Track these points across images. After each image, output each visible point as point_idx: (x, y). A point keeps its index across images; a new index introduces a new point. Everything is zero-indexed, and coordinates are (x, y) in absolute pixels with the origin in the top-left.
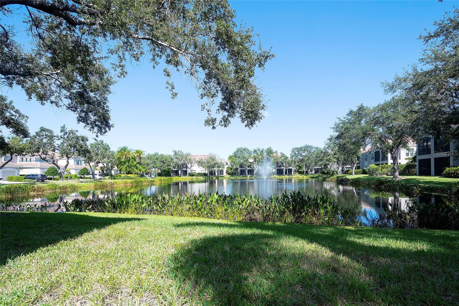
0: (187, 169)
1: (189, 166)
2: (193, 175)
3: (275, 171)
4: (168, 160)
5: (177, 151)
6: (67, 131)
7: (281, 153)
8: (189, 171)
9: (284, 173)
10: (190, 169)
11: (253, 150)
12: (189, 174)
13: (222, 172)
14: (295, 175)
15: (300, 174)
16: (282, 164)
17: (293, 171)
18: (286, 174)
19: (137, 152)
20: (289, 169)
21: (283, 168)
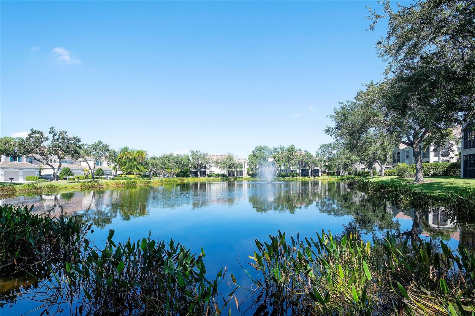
0: (206, 170)
1: (208, 166)
2: (211, 176)
3: (300, 172)
4: (184, 160)
5: (195, 151)
6: (56, 132)
7: (306, 151)
8: (208, 172)
9: (310, 174)
10: (209, 169)
11: (273, 149)
12: (208, 174)
13: (241, 173)
14: (323, 176)
15: (330, 175)
16: (307, 163)
17: (320, 172)
18: (312, 175)
19: (138, 152)
20: (315, 170)
21: (308, 168)
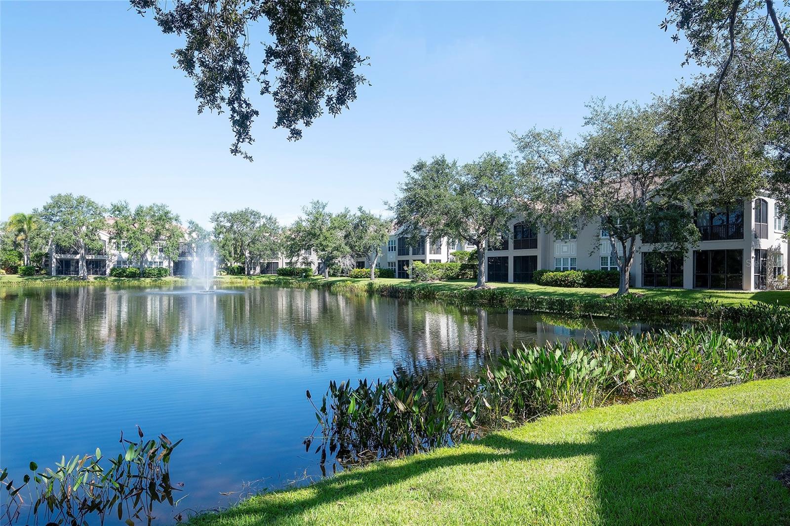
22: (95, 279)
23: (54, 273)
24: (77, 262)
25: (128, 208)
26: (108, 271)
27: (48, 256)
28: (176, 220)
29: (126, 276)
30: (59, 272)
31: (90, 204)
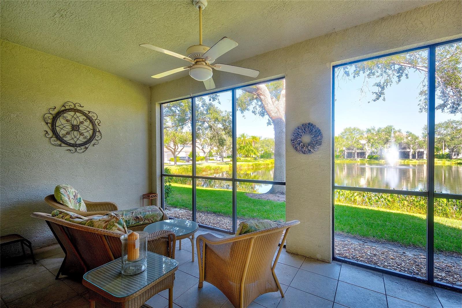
3: (399, 155)
7: (408, 132)
9: (411, 157)
16: (409, 145)
17: (425, 155)
20: (419, 152)
21: (409, 150)
22: (360, 160)
23: (346, 158)
24: (354, 153)
25: (375, 129)
26: (366, 157)
27: (344, 151)
28: (399, 132)
29: (374, 159)
30: (348, 157)
31: (358, 129)
